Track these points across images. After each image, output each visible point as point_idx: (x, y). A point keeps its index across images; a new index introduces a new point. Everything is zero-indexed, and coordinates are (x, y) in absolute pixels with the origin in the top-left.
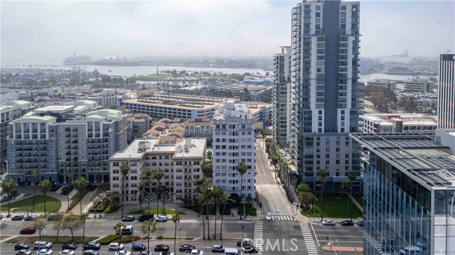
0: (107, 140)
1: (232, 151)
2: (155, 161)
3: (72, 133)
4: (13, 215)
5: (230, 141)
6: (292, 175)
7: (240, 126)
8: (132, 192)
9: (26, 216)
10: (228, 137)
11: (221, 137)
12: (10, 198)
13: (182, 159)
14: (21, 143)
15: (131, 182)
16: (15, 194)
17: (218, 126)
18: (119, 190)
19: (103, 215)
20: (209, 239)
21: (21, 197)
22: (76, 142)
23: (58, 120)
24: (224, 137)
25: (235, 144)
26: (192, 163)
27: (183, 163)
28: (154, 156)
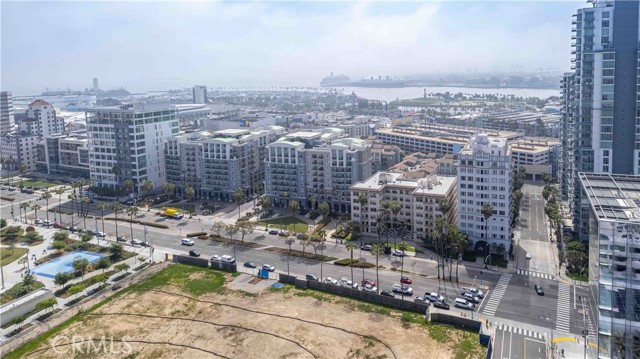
0: (350, 170)
1: (480, 192)
2: (395, 195)
3: (319, 160)
4: (270, 230)
5: (478, 180)
6: (567, 230)
7: (491, 164)
8: (372, 224)
9: (279, 232)
10: (475, 175)
11: (467, 175)
12: (267, 216)
13: (422, 195)
14: (275, 166)
15: (370, 213)
16: (271, 213)
17: (463, 162)
18: (358, 219)
19: (344, 241)
20: (444, 279)
21: (275, 216)
22: (322, 169)
23: (306, 147)
24: (470, 175)
25: (484, 184)
26: (434, 200)
27: (424, 200)
28: (395, 189)
